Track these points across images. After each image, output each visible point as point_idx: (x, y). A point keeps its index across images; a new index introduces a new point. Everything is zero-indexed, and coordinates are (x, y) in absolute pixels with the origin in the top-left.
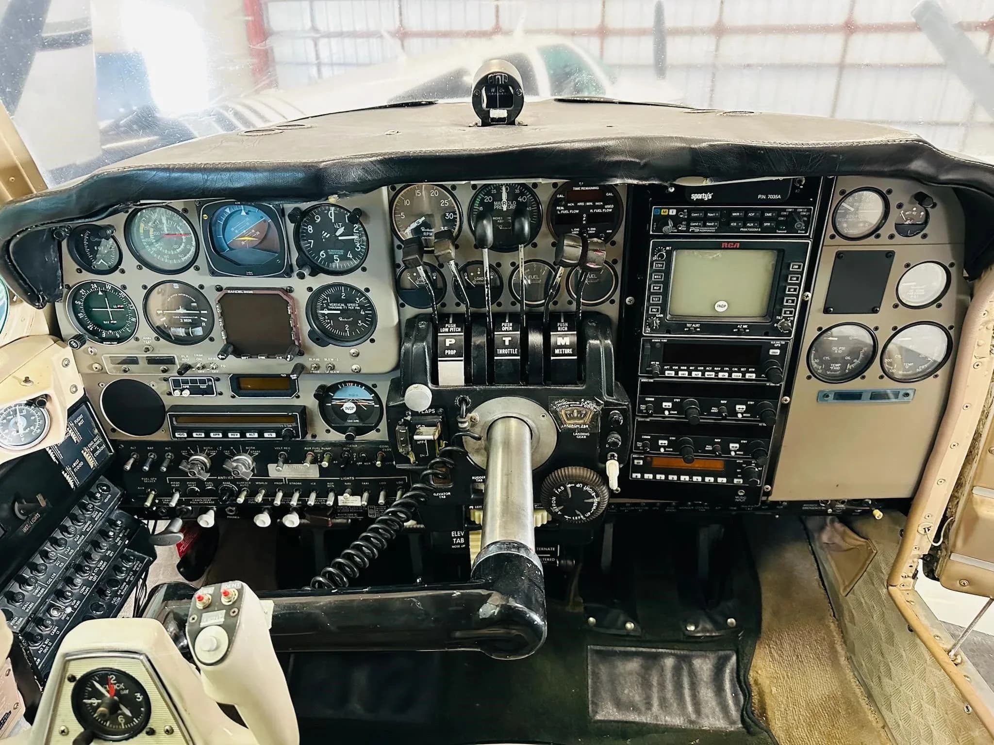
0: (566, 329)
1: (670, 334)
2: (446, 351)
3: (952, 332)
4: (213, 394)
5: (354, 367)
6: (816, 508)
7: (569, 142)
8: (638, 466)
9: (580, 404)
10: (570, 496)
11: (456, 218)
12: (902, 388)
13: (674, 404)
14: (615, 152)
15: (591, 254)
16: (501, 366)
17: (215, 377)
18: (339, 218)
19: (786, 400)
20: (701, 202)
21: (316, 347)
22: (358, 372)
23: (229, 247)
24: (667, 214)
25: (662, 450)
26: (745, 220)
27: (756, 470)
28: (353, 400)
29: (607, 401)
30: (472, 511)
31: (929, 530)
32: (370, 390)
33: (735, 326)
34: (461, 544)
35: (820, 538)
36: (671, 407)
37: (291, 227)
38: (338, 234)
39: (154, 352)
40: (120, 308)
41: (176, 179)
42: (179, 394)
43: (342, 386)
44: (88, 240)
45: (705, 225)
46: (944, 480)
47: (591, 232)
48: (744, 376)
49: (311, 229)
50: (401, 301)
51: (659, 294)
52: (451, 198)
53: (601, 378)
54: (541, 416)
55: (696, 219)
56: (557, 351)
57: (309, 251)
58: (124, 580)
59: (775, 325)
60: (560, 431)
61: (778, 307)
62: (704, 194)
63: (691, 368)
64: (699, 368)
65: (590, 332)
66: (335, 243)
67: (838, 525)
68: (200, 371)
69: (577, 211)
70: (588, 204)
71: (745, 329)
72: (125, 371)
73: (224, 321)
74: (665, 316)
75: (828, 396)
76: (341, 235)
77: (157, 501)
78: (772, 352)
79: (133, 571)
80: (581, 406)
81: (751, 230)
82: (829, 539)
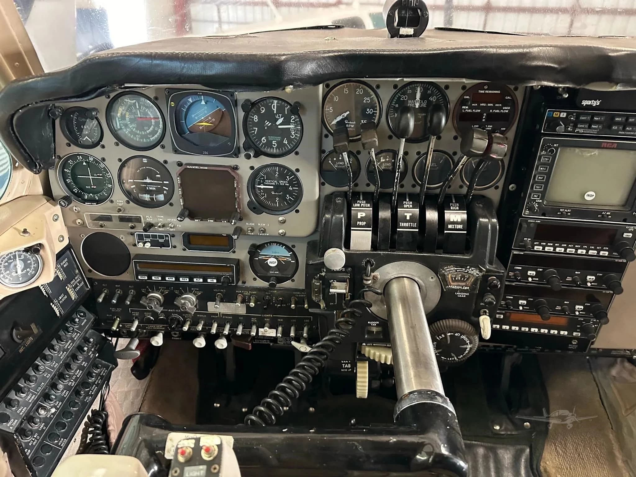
0: (458, 208)
1: (545, 216)
2: (358, 223)
4: (169, 247)
5: (281, 231)
6: (622, 354)
7: (495, 48)
8: (499, 319)
9: (465, 270)
10: (449, 342)
11: (376, 113)
13: (537, 272)
14: (535, 58)
15: (495, 146)
16: (402, 236)
17: (171, 234)
18: (280, 110)
20: (589, 107)
21: (253, 215)
22: (284, 235)
23: (189, 131)
24: (558, 116)
25: (521, 308)
26: (625, 124)
27: (593, 326)
28: (275, 256)
29: (488, 269)
30: (363, 347)
32: (289, 249)
33: (600, 213)
34: (348, 368)
36: (534, 275)
37: (241, 114)
38: (278, 123)
39: (125, 213)
40: (99, 176)
41: (158, 65)
42: (142, 245)
43: (268, 245)
44: (77, 120)
45: (590, 127)
47: (488, 129)
48: (598, 253)
49: (256, 118)
50: (322, 181)
51: (542, 183)
52: (374, 96)
53: (486, 250)
54: (430, 278)
55: (583, 122)
56: (450, 226)
57: (253, 136)
58: (94, 383)
59: (634, 213)
60: (445, 290)
62: (593, 101)
63: (556, 245)
64: (563, 245)
65: (479, 211)
66: (274, 130)
67: (626, 364)
68: (161, 229)
69: (479, 111)
70: (489, 105)
71: (608, 215)
72: (101, 226)
73: (183, 191)
74: (543, 202)
76: (280, 125)
77: (121, 326)
78: (625, 235)
79: (101, 376)
80: (466, 271)
81: (628, 133)
82: (618, 373)
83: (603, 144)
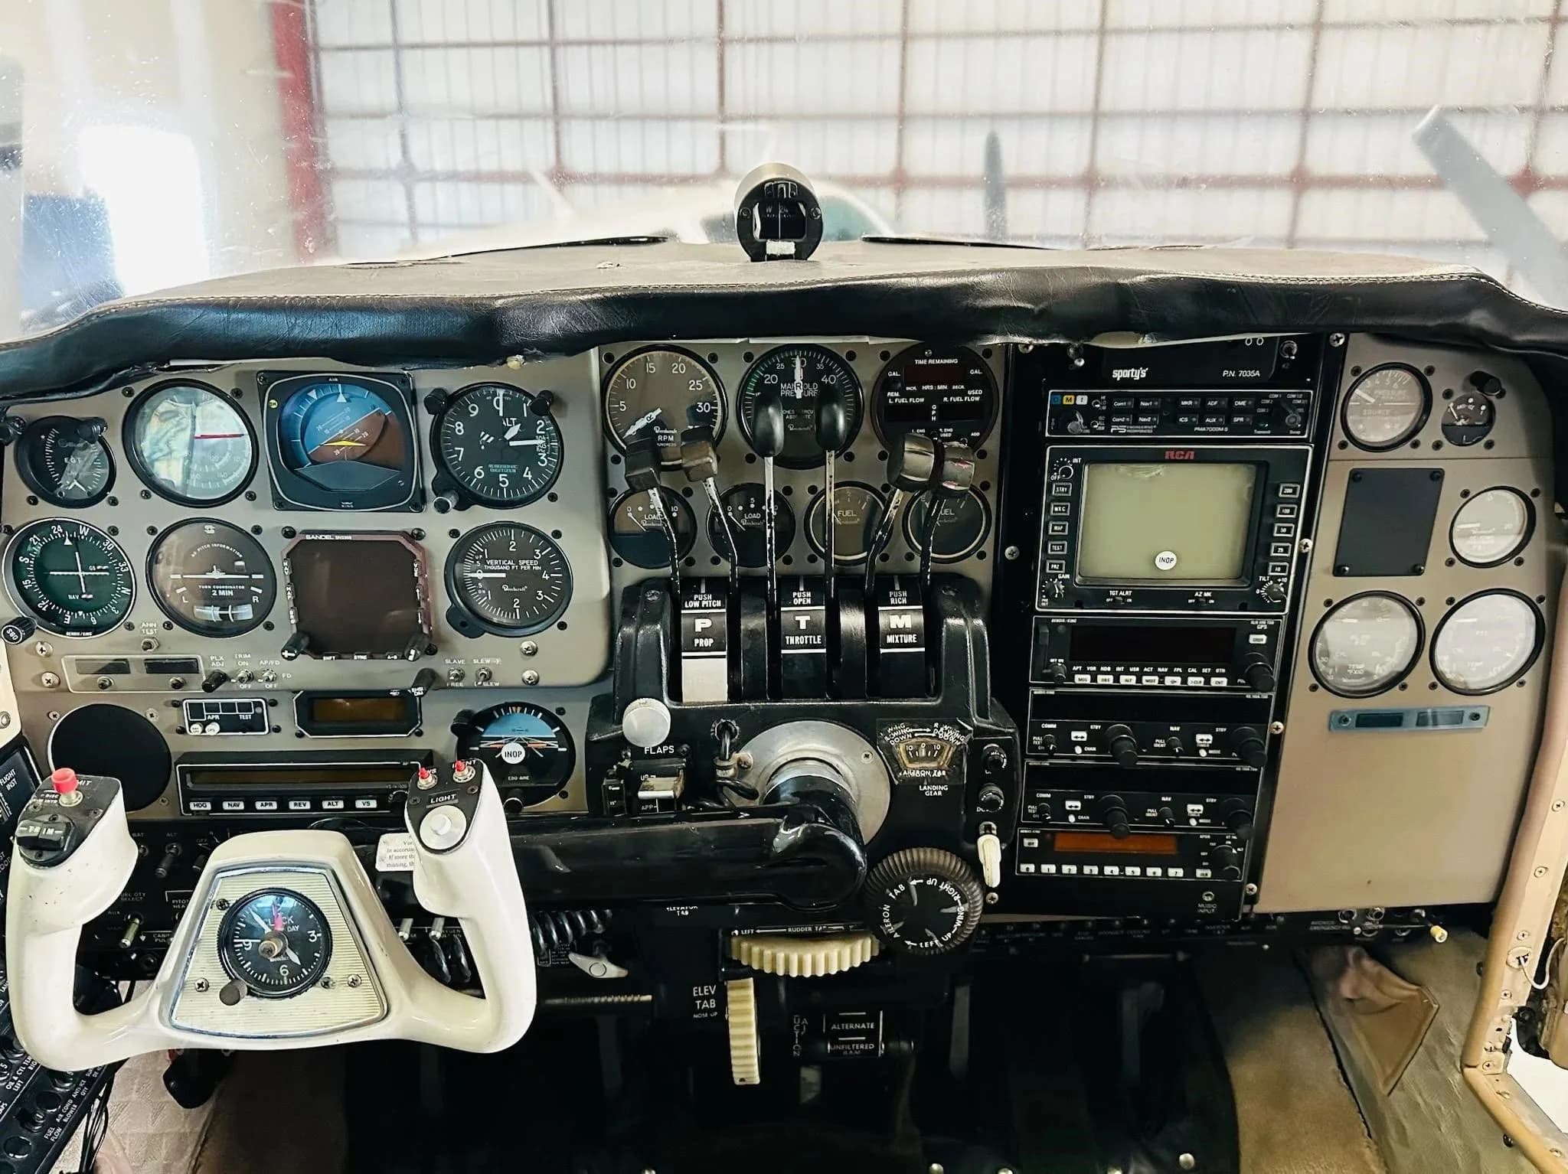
0: (904, 601)
1: (1082, 608)
2: (696, 641)
3: (1542, 607)
4: (264, 730)
5: (527, 675)
6: (1334, 928)
7: (914, 276)
8: (1031, 850)
9: (932, 732)
10: (916, 903)
11: (716, 411)
12: (1465, 704)
13: (1090, 733)
14: (989, 293)
15: (950, 467)
16: (794, 664)
17: (268, 699)
18: (512, 408)
19: (1277, 729)
20: (1127, 382)
21: (460, 640)
22: (534, 683)
23: (311, 460)
24: (1072, 403)
25: (1072, 819)
26: (1202, 412)
27: (1234, 851)
28: (520, 739)
29: (978, 726)
30: (734, 941)
31: (1526, 960)
32: (551, 719)
33: (1191, 595)
34: (710, 1011)
35: (1337, 988)
36: (1085, 739)
37: (426, 419)
38: (508, 436)
39: (160, 650)
40: (101, 570)
41: (240, 322)
42: (200, 729)
43: (500, 714)
44: (54, 446)
45: (1136, 422)
46: (1546, 868)
47: (945, 435)
48: (1208, 681)
49: (461, 428)
50: (615, 555)
51: (1062, 538)
52: (708, 377)
53: (967, 685)
54: (863, 756)
55: (1121, 412)
56: (890, 639)
57: (455, 467)
58: (69, 1095)
59: (1258, 592)
60: (897, 782)
61: (1260, 560)
62: (1133, 370)
63: (1118, 669)
64: (1131, 669)
65: (948, 605)
66: (502, 452)
67: (1368, 964)
68: (244, 686)
69: (922, 400)
70: (940, 387)
71: (1208, 598)
72: (103, 686)
73: (296, 593)
74: (1073, 576)
75: (1346, 720)
76: (513, 439)
77: (143, 938)
78: (1253, 639)
79: (86, 1078)
80: (933, 735)
81: (1212, 429)
82: (1355, 990)
83: (1167, 453)
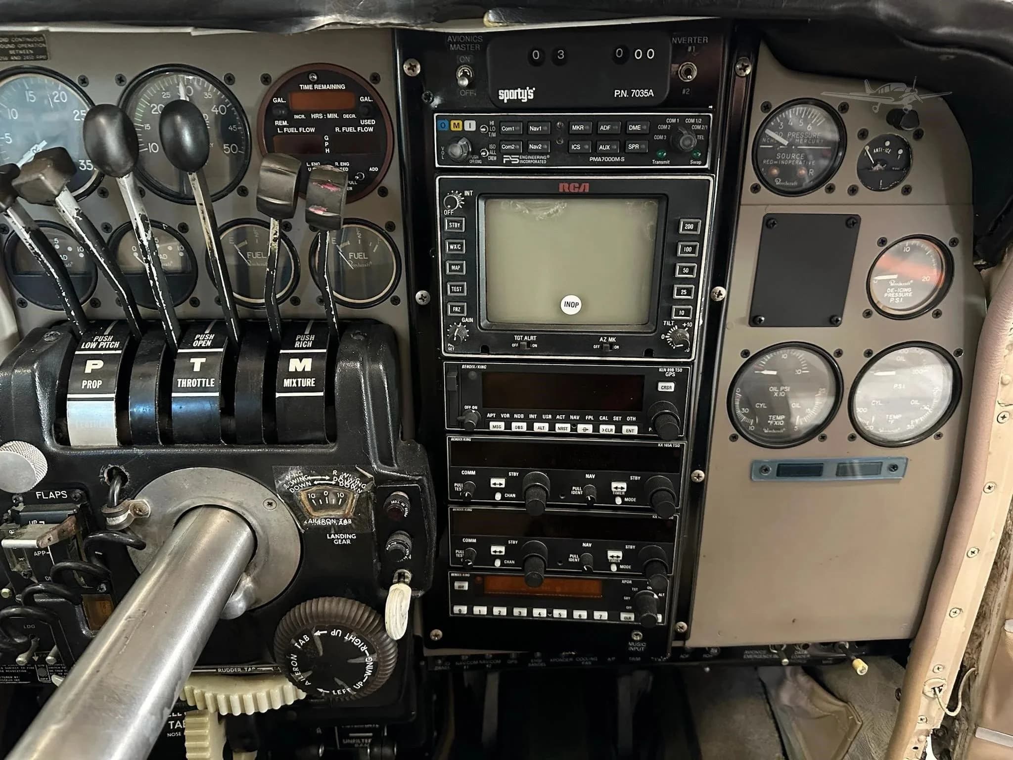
0: (310, 344)
1: (489, 354)
2: (85, 383)
3: (959, 360)
6: (765, 657)
8: (461, 592)
9: (331, 480)
10: (321, 653)
12: (885, 456)
13: (510, 480)
19: (699, 477)
20: (516, 105)
25: (498, 563)
26: (594, 137)
27: (656, 596)
29: (379, 473)
31: (940, 691)
33: (595, 339)
35: (778, 696)
36: (503, 486)
45: (526, 151)
46: (960, 610)
47: (341, 170)
48: (619, 429)
50: (18, 296)
51: (462, 278)
53: (365, 431)
54: (266, 504)
55: (509, 138)
56: (287, 383)
59: (663, 337)
60: (303, 531)
61: (664, 304)
62: (519, 90)
63: (531, 416)
64: (544, 417)
65: (349, 349)
67: (803, 679)
69: (313, 130)
70: (330, 116)
71: (612, 344)
74: (478, 320)
75: (767, 470)
78: (661, 386)
80: (333, 483)
81: (608, 159)
82: (792, 699)
83: (561, 185)
